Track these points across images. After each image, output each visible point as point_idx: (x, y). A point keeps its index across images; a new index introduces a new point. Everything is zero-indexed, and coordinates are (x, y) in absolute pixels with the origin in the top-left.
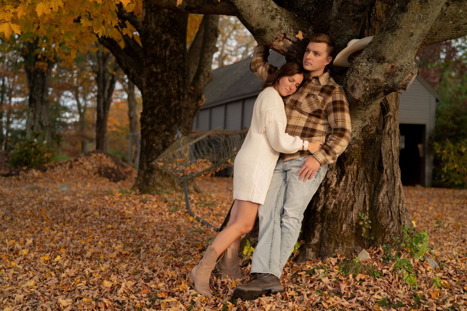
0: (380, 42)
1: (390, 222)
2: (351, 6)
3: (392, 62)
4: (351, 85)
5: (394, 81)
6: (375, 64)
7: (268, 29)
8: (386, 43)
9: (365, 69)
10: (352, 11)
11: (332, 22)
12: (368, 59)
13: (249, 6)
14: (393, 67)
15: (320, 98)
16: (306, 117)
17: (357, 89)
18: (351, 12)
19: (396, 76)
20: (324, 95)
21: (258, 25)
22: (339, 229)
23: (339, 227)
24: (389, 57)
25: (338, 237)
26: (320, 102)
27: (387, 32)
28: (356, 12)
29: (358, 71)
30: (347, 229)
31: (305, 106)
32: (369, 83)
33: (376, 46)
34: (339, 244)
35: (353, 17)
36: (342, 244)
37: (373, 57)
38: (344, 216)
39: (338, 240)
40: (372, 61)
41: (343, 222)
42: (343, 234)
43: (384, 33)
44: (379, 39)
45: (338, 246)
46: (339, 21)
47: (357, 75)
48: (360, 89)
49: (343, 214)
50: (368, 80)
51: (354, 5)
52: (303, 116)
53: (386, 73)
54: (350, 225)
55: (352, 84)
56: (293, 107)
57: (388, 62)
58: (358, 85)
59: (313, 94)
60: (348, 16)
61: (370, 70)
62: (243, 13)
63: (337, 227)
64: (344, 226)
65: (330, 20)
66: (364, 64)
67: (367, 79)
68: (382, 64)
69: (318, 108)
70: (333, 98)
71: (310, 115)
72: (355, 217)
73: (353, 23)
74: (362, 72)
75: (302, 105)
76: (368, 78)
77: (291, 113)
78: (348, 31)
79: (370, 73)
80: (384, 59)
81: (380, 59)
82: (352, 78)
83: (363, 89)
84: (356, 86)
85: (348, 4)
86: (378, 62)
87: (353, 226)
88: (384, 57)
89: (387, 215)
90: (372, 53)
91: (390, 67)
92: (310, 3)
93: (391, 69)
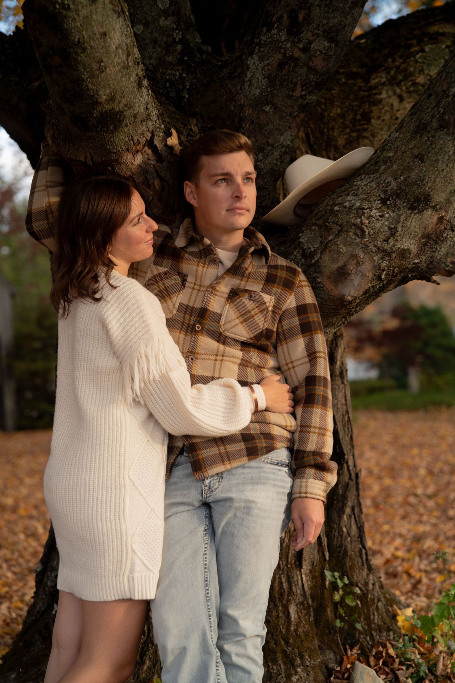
0: (421, 158)
1: (368, 575)
2: (303, 71)
3: (441, 209)
4: (335, 266)
5: (435, 254)
6: (404, 212)
7: (128, 114)
8: (437, 161)
9: (378, 225)
10: (303, 86)
11: (248, 112)
12: (384, 202)
13: (104, 34)
14: (441, 219)
15: (269, 300)
16: (239, 353)
17: (353, 277)
18: (299, 88)
19: (443, 241)
20: (277, 290)
21: (112, 99)
22: (282, 621)
23: (281, 614)
24: (439, 198)
25: (287, 643)
26: (270, 309)
27: (440, 134)
28: (311, 89)
29: (363, 231)
30: (299, 616)
31: (233, 324)
32: (389, 261)
33: (408, 169)
34: (295, 660)
35: (300, 101)
36: (302, 657)
37: (398, 196)
38: (285, 586)
39: (289, 650)
40: (395, 205)
41: (288, 601)
42: (296, 631)
43: (433, 136)
44: (416, 152)
45: (294, 666)
46: (267, 108)
47: (358, 240)
48: (363, 276)
49: (283, 580)
50: (386, 254)
51: (310, 68)
52: (230, 350)
53: (423, 237)
54: (302, 603)
55: (340, 264)
56: (194, 325)
57: (434, 208)
58: (358, 264)
59: (246, 291)
60: (289, 97)
61: (390, 229)
62: (82, 57)
63: (278, 617)
64: (293, 609)
65: (242, 107)
66: (375, 213)
67: (385, 251)
68: (420, 212)
69: (266, 326)
70: (297, 299)
71: (245, 345)
72: (307, 581)
73: (295, 117)
74: (372, 232)
75: (222, 321)
76: (387, 247)
77: (194, 344)
78: (282, 134)
79: (393, 235)
80: (427, 199)
81: (417, 200)
82: (343, 249)
83: (371, 275)
84: (351, 267)
85: (295, 66)
86: (412, 208)
87: (309, 606)
88: (429, 195)
89: (360, 560)
90: (394, 185)
91: (435, 219)
92: (171, 63)
93: (437, 224)
